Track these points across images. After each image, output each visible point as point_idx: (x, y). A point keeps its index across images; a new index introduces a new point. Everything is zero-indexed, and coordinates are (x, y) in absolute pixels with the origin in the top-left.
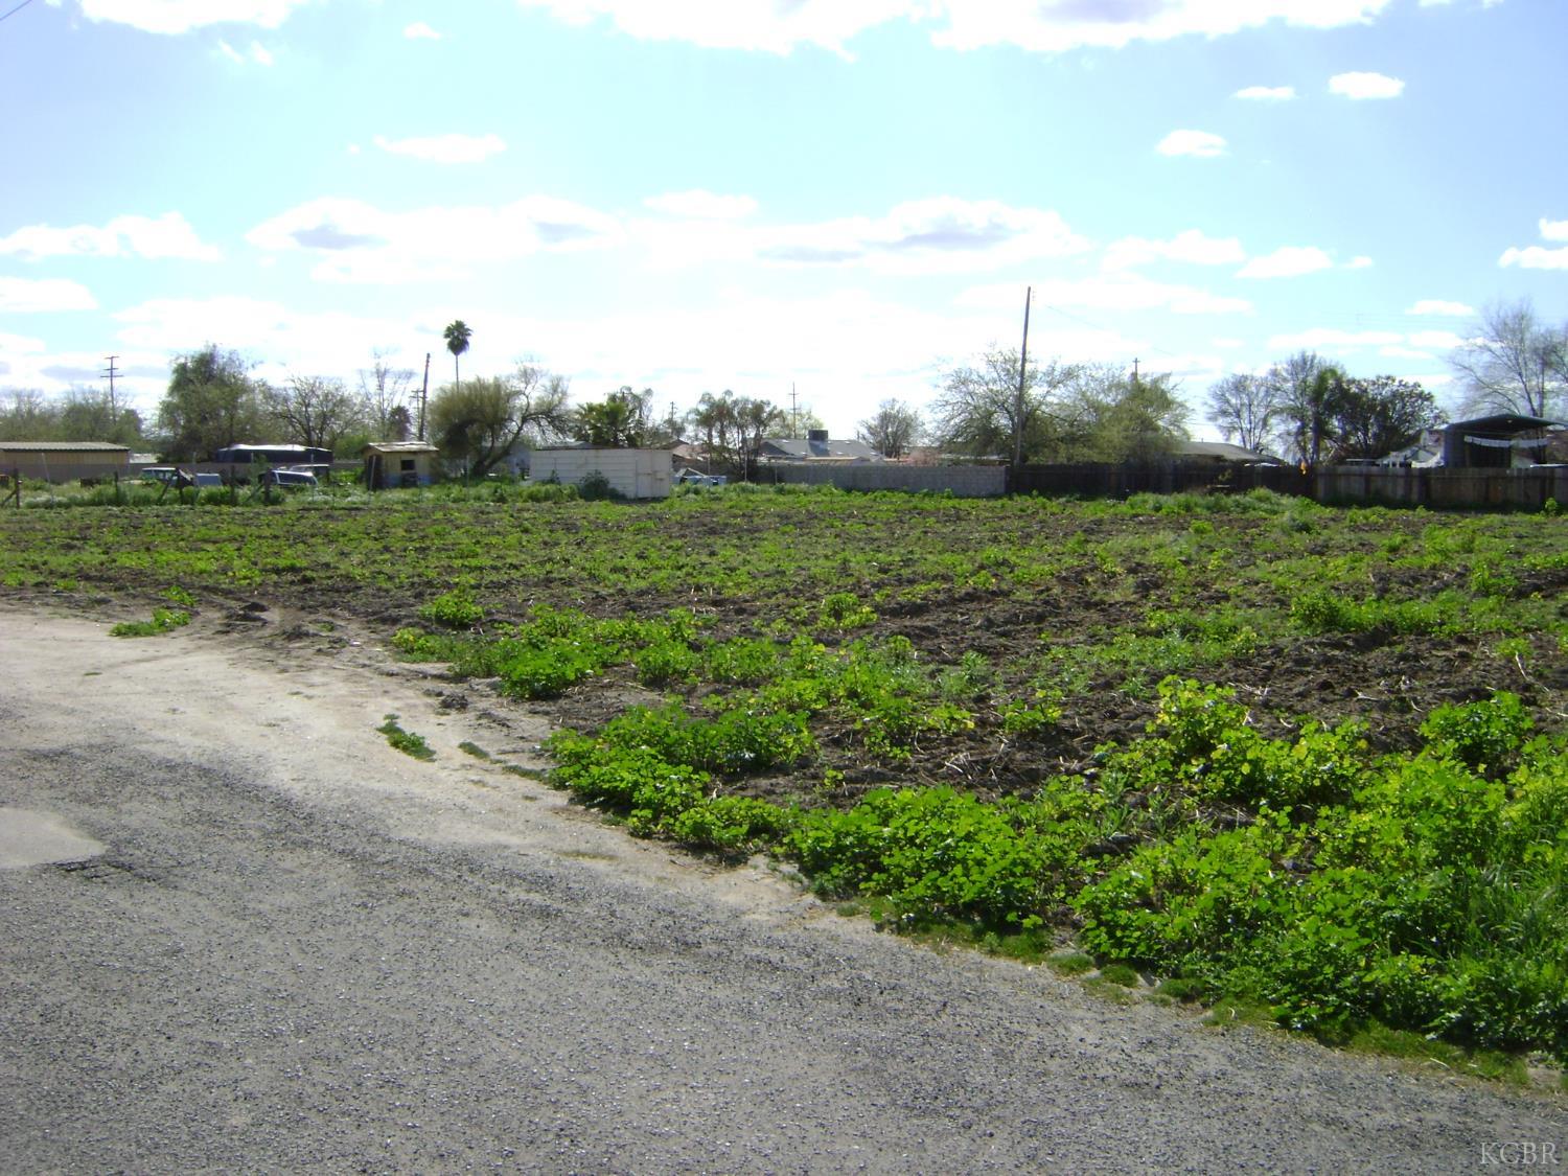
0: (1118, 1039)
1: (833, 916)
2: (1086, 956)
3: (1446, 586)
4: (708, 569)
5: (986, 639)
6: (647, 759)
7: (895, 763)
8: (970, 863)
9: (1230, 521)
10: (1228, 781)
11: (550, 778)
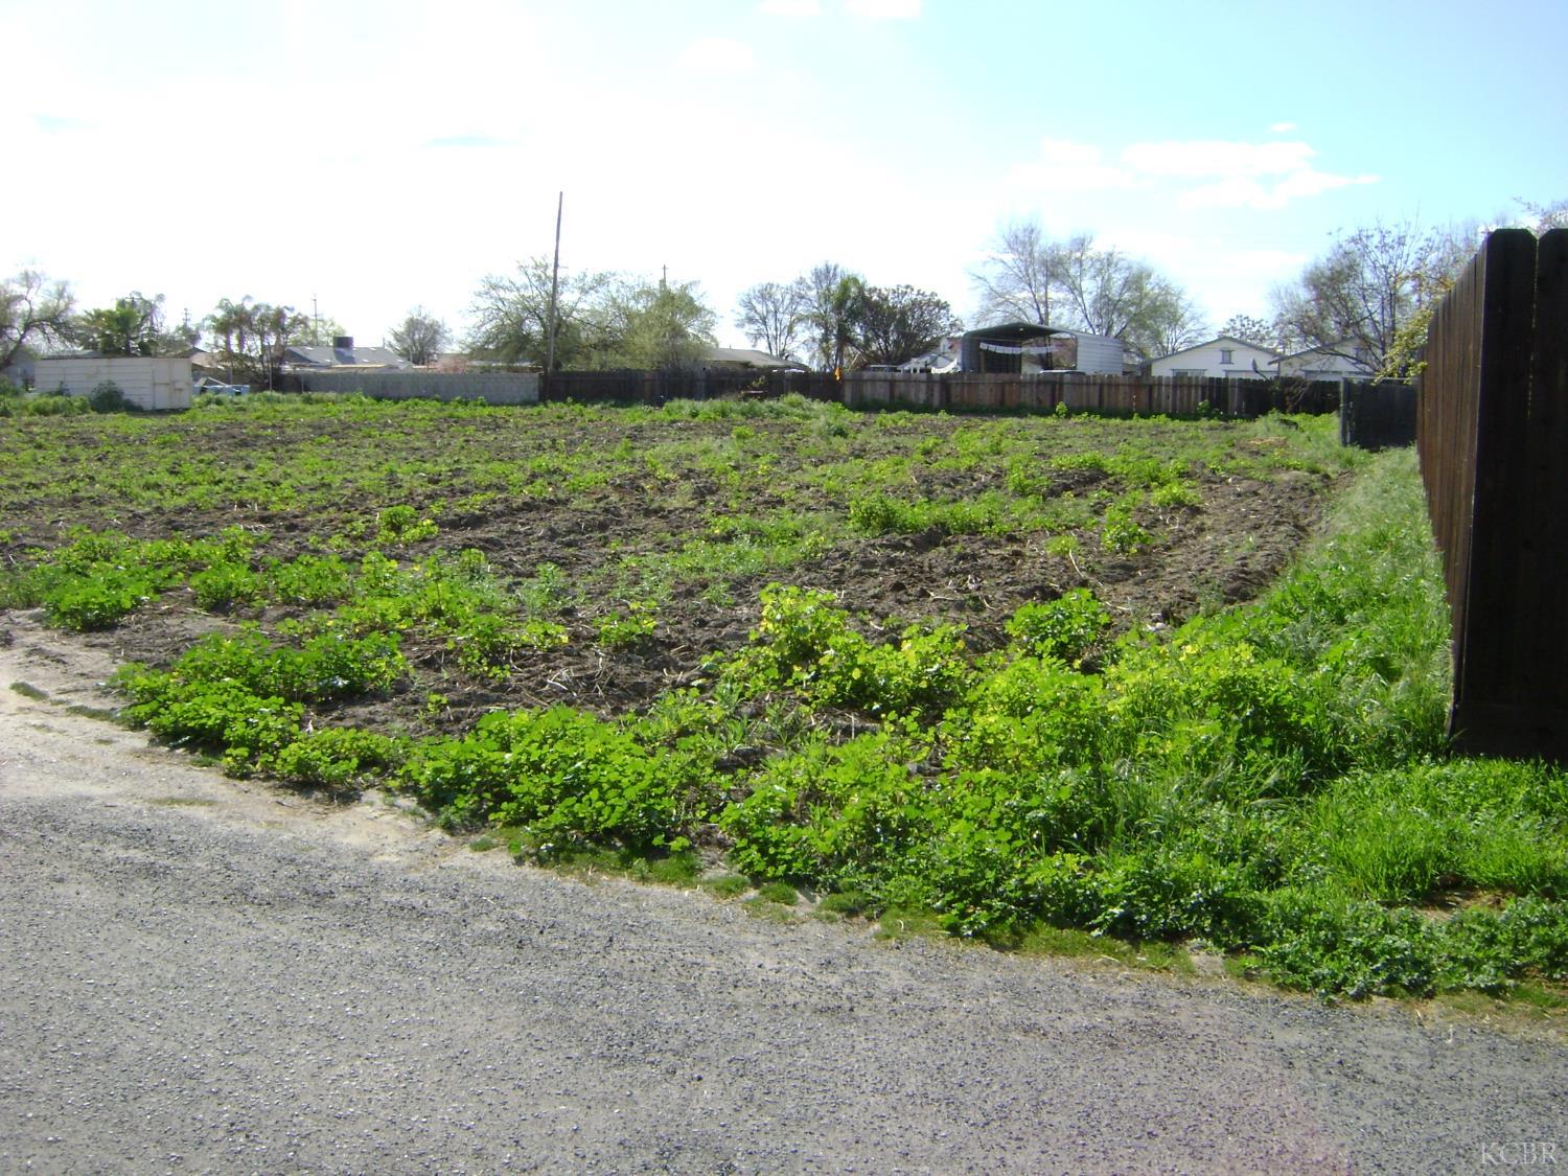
0: (796, 963)
1: (467, 851)
2: (740, 875)
3: (985, 487)
4: (248, 483)
5: (551, 548)
6: (234, 692)
7: (494, 683)
8: (606, 786)
9: (766, 426)
10: (840, 687)
11: (123, 717)
